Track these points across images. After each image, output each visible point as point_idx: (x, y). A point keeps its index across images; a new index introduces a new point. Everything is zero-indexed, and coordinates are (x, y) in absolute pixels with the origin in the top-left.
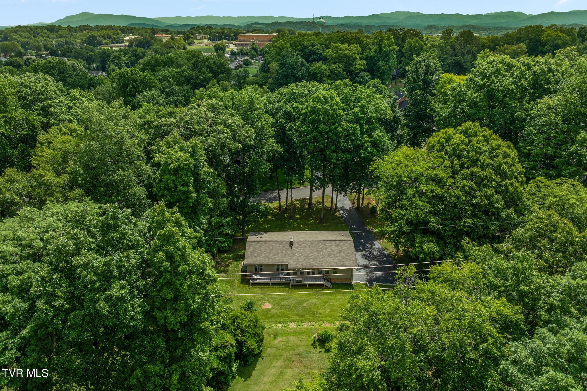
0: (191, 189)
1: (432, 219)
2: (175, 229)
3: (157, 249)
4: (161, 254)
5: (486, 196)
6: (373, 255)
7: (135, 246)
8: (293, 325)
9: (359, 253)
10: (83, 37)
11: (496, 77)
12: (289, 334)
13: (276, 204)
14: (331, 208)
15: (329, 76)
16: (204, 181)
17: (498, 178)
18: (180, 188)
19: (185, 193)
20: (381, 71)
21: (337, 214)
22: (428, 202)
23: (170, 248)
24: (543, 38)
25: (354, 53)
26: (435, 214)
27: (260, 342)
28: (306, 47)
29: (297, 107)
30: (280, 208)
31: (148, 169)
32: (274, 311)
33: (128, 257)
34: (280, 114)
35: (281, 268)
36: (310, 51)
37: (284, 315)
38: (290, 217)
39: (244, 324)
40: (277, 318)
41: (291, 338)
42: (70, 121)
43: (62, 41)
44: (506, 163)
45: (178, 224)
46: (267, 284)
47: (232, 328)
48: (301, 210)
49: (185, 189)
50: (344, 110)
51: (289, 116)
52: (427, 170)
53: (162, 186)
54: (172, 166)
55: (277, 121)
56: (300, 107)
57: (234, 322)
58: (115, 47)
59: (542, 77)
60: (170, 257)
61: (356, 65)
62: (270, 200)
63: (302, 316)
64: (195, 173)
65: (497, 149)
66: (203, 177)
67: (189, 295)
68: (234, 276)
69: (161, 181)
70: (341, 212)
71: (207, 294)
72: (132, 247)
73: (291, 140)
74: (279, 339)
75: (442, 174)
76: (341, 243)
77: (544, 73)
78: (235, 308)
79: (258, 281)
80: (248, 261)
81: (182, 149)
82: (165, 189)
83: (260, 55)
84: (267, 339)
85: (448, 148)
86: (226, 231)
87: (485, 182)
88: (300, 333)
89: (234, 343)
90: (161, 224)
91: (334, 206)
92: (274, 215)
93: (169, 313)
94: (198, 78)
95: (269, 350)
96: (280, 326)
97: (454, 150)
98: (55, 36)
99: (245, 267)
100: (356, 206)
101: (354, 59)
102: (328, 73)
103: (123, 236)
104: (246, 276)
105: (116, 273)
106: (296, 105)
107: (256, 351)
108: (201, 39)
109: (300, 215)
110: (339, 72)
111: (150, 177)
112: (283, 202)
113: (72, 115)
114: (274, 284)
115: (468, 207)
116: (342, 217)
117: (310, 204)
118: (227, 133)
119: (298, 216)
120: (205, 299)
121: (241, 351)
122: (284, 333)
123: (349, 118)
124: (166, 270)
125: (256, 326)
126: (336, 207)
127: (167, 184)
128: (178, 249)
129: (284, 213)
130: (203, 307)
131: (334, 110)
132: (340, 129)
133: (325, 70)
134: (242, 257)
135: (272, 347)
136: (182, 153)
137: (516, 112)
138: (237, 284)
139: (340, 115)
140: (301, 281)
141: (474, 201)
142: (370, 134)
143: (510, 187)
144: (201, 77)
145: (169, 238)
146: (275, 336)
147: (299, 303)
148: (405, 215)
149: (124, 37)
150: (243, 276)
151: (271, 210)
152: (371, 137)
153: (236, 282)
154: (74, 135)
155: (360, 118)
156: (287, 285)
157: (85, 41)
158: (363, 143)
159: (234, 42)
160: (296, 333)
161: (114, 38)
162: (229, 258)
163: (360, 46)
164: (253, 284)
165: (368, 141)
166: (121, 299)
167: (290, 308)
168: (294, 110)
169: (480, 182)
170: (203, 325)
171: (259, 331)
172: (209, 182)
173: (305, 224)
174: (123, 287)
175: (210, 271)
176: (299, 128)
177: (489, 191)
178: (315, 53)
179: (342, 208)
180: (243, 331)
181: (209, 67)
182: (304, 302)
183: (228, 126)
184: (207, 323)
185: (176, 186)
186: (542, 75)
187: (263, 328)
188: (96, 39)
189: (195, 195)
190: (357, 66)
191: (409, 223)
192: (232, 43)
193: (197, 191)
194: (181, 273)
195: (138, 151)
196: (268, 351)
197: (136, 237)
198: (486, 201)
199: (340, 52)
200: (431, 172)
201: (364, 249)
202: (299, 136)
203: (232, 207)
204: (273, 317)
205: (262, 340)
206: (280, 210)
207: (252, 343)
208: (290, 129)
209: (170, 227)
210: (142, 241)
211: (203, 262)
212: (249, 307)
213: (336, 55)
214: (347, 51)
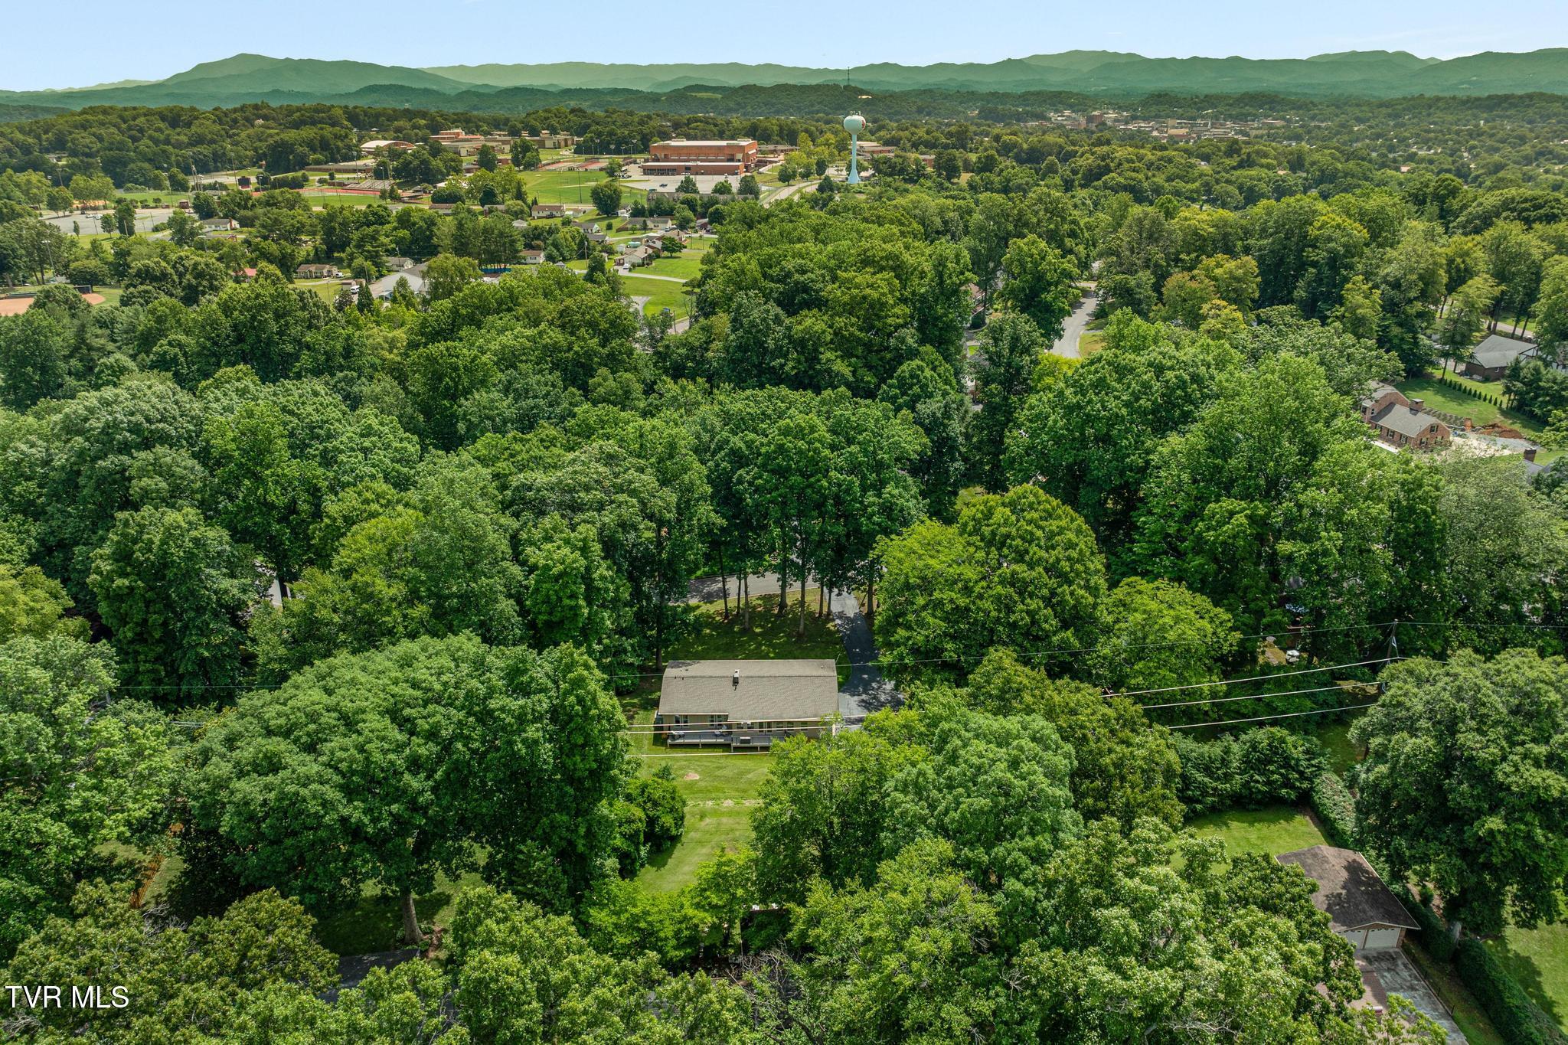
0: (582, 602)
1: (949, 646)
2: (585, 673)
3: (567, 693)
4: (572, 699)
5: (1028, 612)
6: (879, 701)
7: (544, 690)
8: (729, 803)
9: (856, 698)
10: (258, 144)
11: (1096, 394)
12: (723, 814)
13: (719, 605)
14: (821, 613)
15: (832, 342)
16: (599, 589)
17: (1053, 582)
18: (566, 602)
19: (572, 608)
20: (940, 325)
21: (831, 624)
22: (944, 619)
23: (581, 692)
24: (1312, 232)
25: (884, 294)
26: (953, 638)
27: (680, 820)
28: (789, 275)
29: (753, 442)
30: (727, 613)
31: (515, 570)
32: (703, 784)
33: (539, 701)
34: (723, 453)
35: (717, 720)
36: (797, 283)
37: (717, 789)
38: (745, 631)
39: (657, 794)
40: (706, 793)
41: (724, 820)
42: (373, 477)
43: (206, 152)
44: (1069, 559)
45: (587, 667)
46: (695, 746)
47: (641, 800)
48: (766, 616)
49: (573, 603)
50: (833, 447)
51: (739, 459)
52: (950, 566)
53: (540, 598)
54: (555, 571)
55: (717, 465)
56: (760, 439)
57: (643, 792)
58: (339, 171)
59: (1179, 392)
60: (580, 701)
61: (887, 316)
62: (709, 598)
63: (744, 791)
64: (587, 578)
65: (1059, 534)
66: (599, 584)
67: (599, 741)
68: (643, 729)
69: (537, 590)
70: (838, 622)
71: (616, 740)
72: (541, 691)
73: (742, 500)
74: (707, 820)
75: (970, 573)
76: (817, 681)
77: (1182, 384)
78: (644, 775)
79: (680, 741)
80: (664, 709)
81: (567, 542)
82: (543, 602)
83: (703, 216)
84: (688, 821)
85: (986, 530)
86: (630, 660)
87: (1031, 588)
88: (738, 813)
89: (643, 817)
90: (570, 667)
91: (825, 610)
92: (715, 626)
93: (578, 758)
94: (570, 349)
95: (692, 834)
96: (710, 803)
97: (993, 533)
98: (184, 138)
99: (660, 719)
100: (865, 610)
101: (883, 305)
102: (829, 338)
103: (532, 679)
104: (662, 728)
105: (530, 717)
106: (751, 436)
107: (674, 832)
108: (557, 146)
109: (762, 627)
110: (852, 334)
111: (519, 582)
112: (732, 603)
113: (374, 466)
114: (706, 746)
115: (1001, 628)
116: (838, 631)
117: (782, 605)
118: (633, 506)
119: (758, 630)
120: (615, 746)
121: (653, 830)
122: (715, 812)
123: (841, 462)
124: (577, 714)
125: (673, 798)
126: (829, 613)
127: (548, 596)
128: (589, 693)
129: (732, 623)
130: (612, 754)
131: (815, 450)
132: (824, 483)
133: (824, 332)
134: (656, 704)
135: (697, 830)
136: (566, 550)
137: (1128, 456)
138: (647, 743)
139: (826, 458)
140: (748, 741)
141: (1012, 618)
142: (879, 487)
143: (1068, 597)
144: (576, 348)
145: (579, 682)
146: (702, 817)
147: (742, 774)
148: (909, 638)
149: (361, 140)
150: (656, 729)
151: (709, 616)
152: (879, 496)
153: (646, 742)
154: (383, 502)
155: (860, 464)
156: (726, 747)
157: (264, 154)
158: (866, 507)
159: (640, 158)
160: (730, 813)
161: (338, 147)
162: (633, 705)
163: (897, 277)
164: (673, 746)
165: (874, 504)
166: (536, 742)
167: (728, 780)
168: (748, 447)
169: (1023, 588)
170: (612, 773)
171: (678, 805)
172: (607, 590)
173: (771, 645)
174: (537, 730)
175: (620, 716)
176: (755, 478)
177: (1034, 604)
178: (806, 289)
179: (841, 615)
180: (655, 804)
181: (592, 325)
182: (749, 771)
183: (633, 493)
184: (617, 772)
185: (560, 599)
186: (1178, 387)
187: (684, 803)
188: (292, 152)
189: (586, 611)
190: (889, 321)
191: (915, 651)
192: (635, 162)
193: (589, 604)
194: (592, 718)
195: (504, 546)
196: (689, 836)
197: (544, 680)
198: (1028, 619)
199: (855, 292)
200: (954, 570)
201: (865, 692)
202: (755, 491)
203: (640, 618)
204: (701, 791)
205: (682, 818)
206: (726, 617)
207: (667, 820)
208: (740, 481)
209: (581, 671)
210: (550, 685)
211: (613, 707)
212: (665, 773)
213: (846, 298)
214: (868, 291)
